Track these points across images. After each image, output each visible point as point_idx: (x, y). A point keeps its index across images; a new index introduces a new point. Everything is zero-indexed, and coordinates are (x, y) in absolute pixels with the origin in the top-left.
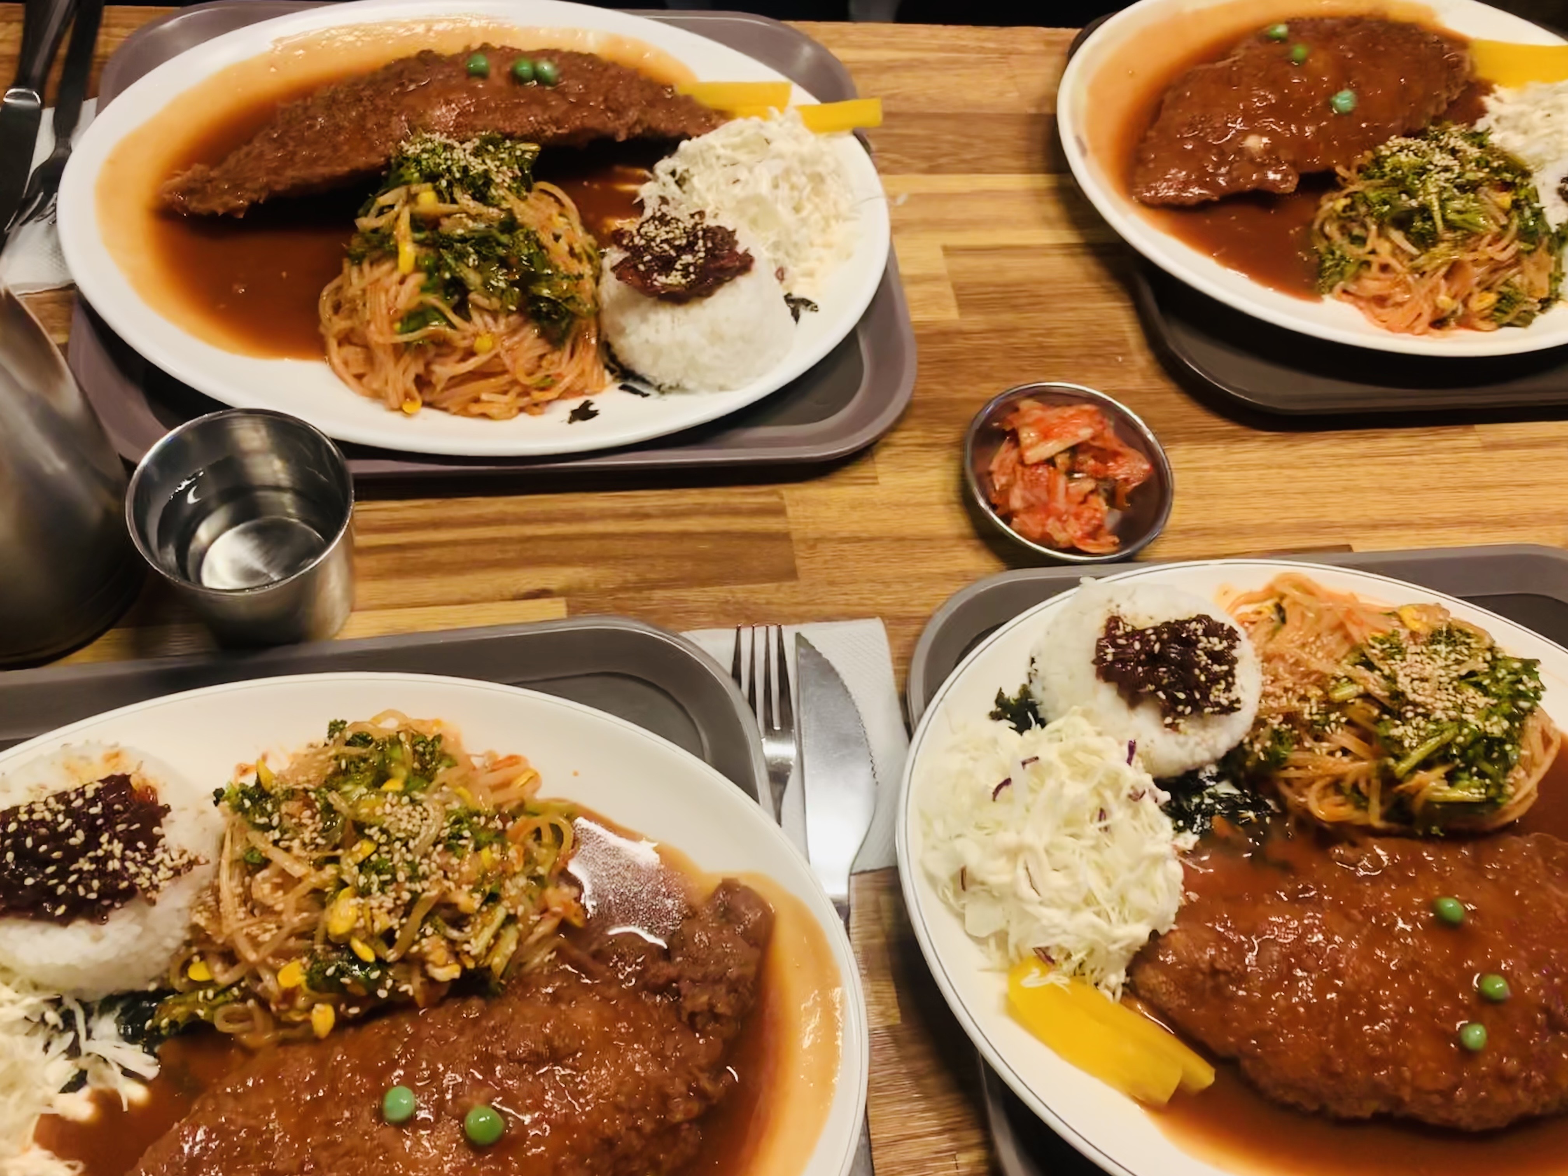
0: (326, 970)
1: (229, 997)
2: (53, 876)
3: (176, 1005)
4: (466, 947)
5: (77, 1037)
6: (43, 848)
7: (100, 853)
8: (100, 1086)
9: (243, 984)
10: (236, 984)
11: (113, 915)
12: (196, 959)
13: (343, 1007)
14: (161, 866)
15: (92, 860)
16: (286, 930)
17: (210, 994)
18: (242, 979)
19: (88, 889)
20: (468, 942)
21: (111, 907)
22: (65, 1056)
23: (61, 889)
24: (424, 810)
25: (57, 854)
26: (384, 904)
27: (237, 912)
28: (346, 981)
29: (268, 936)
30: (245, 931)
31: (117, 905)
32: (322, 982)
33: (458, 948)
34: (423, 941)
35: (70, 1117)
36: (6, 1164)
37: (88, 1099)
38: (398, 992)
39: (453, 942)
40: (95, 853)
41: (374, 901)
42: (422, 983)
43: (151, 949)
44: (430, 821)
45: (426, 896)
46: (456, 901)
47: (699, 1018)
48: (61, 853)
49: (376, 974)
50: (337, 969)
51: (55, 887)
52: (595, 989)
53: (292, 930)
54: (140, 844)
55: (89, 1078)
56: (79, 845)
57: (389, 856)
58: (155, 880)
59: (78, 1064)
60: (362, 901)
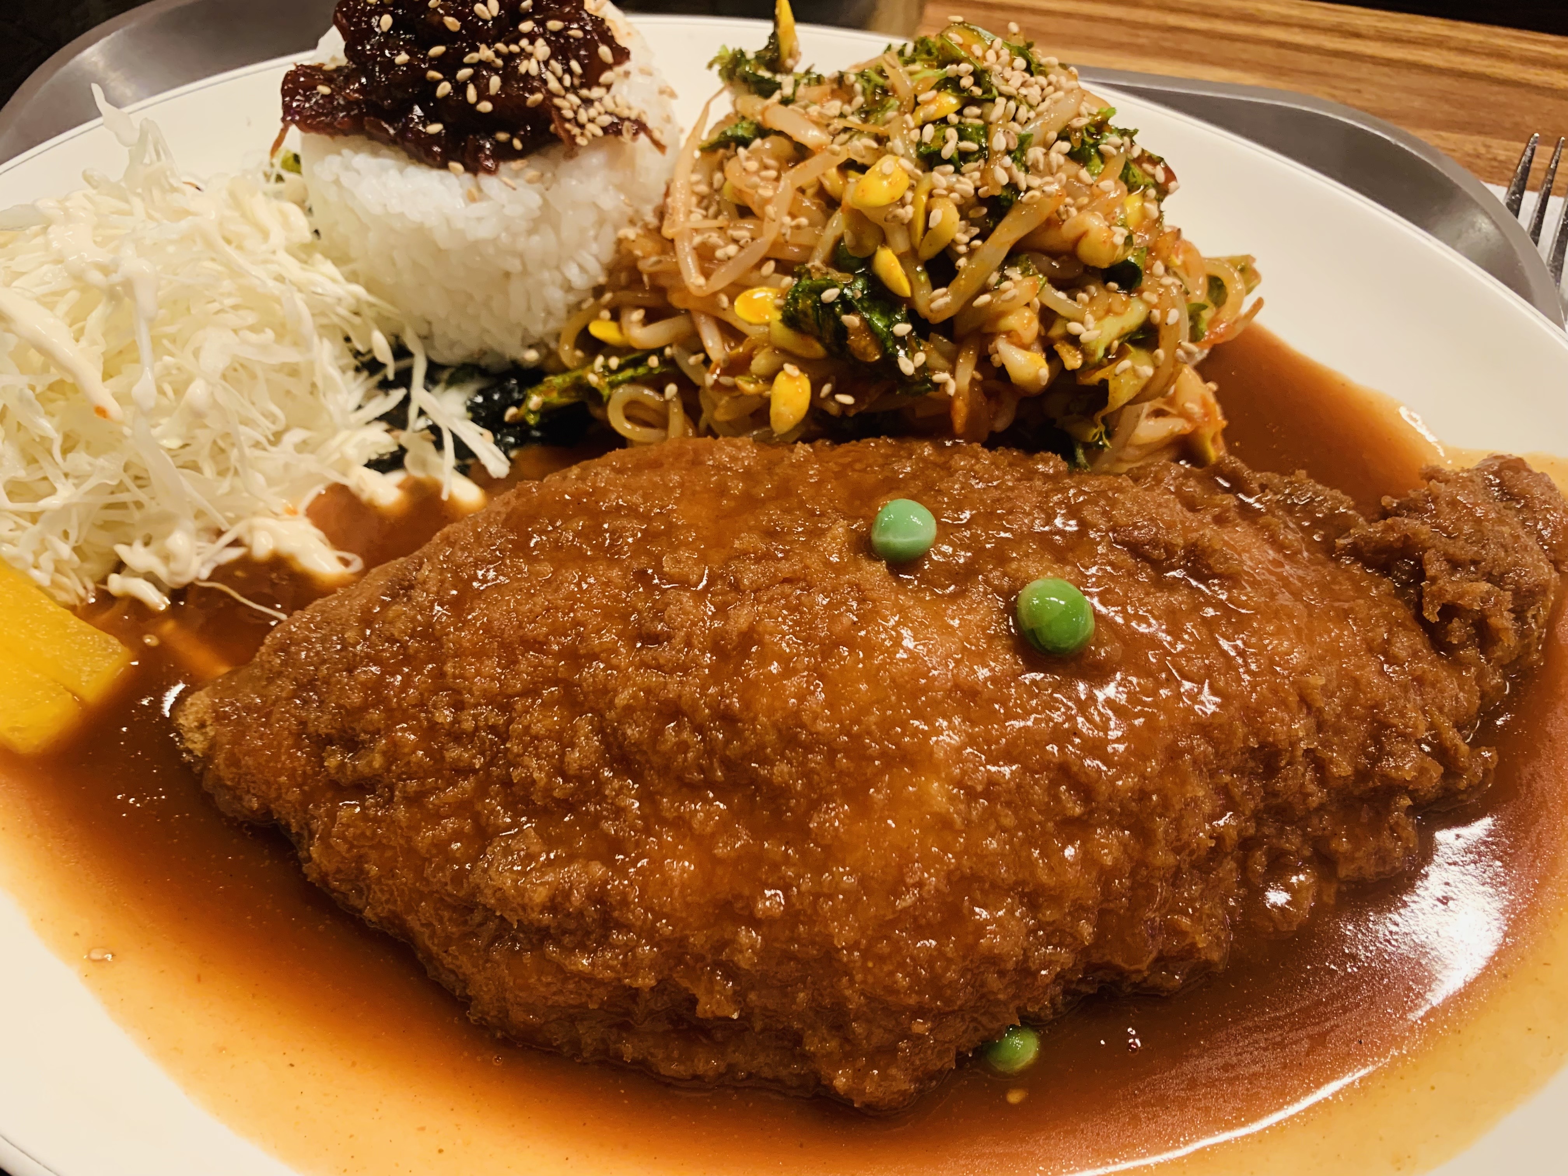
0: (823, 289)
1: (642, 370)
2: (438, 63)
4: (1074, 327)
5: (407, 396)
7: (514, 48)
8: (422, 475)
9: (668, 352)
10: (659, 352)
11: (506, 167)
12: (606, 314)
13: (826, 389)
14: (597, 104)
16: (766, 245)
17: (614, 362)
20: (1080, 321)
23: (444, 88)
24: (1050, 84)
25: (452, 23)
26: (958, 186)
27: (691, 212)
28: (851, 320)
29: (732, 249)
30: (697, 239)
31: (517, 144)
32: (810, 311)
33: (1056, 331)
34: (1006, 285)
35: (365, 497)
36: (258, 521)
37: (400, 486)
38: (931, 381)
39: (1047, 316)
40: (507, 45)
41: (942, 177)
42: (978, 376)
43: (543, 264)
44: (1060, 94)
45: (1032, 197)
46: (1081, 230)
47: (1456, 623)
48: (459, 24)
49: (903, 329)
50: (842, 296)
51: (437, 83)
52: (1261, 521)
53: (775, 245)
54: (575, 65)
55: (408, 460)
56: (486, 22)
57: (980, 122)
58: (583, 117)
59: (397, 438)
60: (919, 172)
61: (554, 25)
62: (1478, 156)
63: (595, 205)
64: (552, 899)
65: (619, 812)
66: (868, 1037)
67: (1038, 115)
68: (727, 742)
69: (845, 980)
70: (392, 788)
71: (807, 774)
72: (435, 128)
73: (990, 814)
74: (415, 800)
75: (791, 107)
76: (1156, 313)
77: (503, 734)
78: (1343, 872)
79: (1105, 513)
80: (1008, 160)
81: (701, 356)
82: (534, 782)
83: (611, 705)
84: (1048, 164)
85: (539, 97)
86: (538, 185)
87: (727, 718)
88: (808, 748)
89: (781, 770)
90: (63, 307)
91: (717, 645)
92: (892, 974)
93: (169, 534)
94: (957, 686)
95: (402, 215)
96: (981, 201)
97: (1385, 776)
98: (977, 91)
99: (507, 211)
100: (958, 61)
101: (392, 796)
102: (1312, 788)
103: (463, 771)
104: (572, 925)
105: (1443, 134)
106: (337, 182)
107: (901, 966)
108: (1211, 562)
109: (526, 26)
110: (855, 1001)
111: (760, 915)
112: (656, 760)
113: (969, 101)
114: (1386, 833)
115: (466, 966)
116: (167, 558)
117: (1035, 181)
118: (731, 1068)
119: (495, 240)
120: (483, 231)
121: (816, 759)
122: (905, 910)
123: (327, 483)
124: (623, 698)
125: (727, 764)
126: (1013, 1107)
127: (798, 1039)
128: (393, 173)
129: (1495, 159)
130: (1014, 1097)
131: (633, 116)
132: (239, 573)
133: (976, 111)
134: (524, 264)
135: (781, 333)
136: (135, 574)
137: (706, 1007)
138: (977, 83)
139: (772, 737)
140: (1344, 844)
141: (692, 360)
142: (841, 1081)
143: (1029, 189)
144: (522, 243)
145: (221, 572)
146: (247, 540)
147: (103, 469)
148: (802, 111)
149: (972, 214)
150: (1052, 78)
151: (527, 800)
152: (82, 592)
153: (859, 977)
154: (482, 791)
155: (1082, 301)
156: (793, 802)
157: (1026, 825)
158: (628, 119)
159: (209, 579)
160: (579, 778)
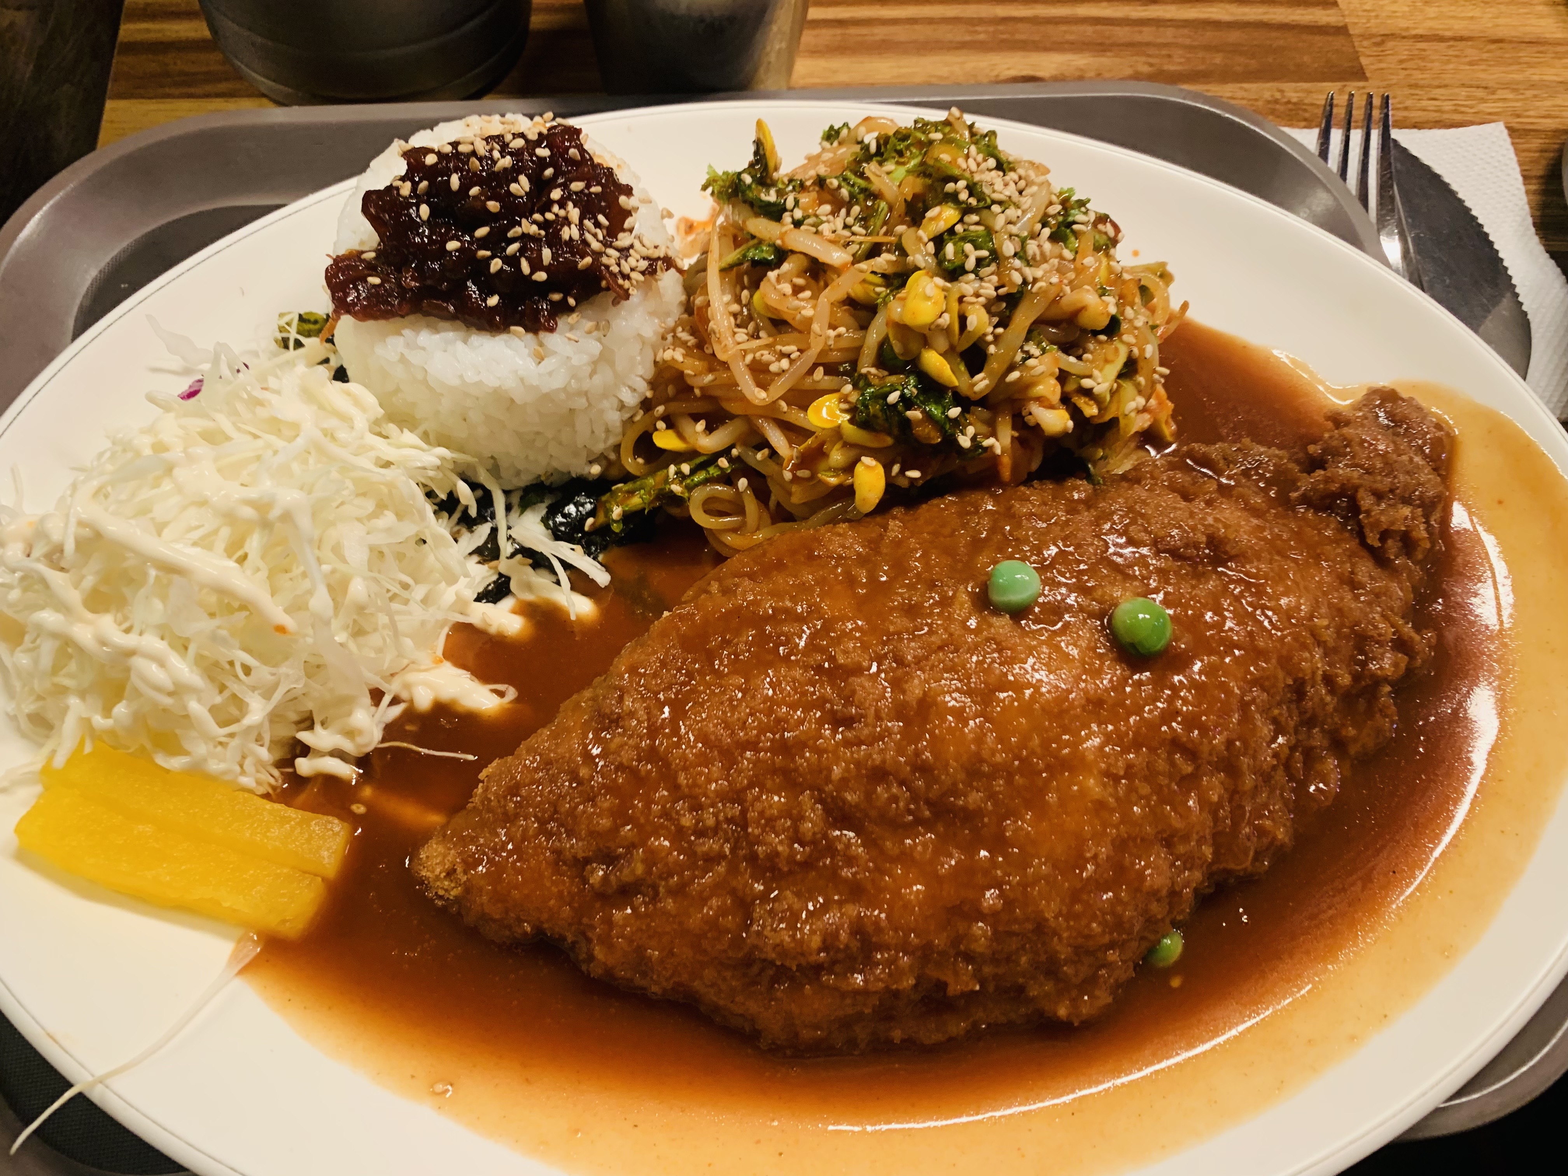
0: (885, 393)
1: (713, 471)
2: (483, 243)
3: (631, 493)
4: (1087, 383)
5: (494, 531)
6: (475, 191)
7: (549, 216)
8: (529, 597)
9: (735, 452)
10: (725, 452)
11: (563, 322)
12: (661, 425)
13: (896, 468)
14: (631, 251)
15: (540, 226)
16: (812, 354)
17: (686, 468)
18: (733, 446)
19: (537, 265)
20: (1090, 376)
21: (563, 309)
22: (476, 558)
23: (496, 265)
24: (1020, 178)
25: (493, 206)
26: (982, 291)
27: (735, 333)
28: (915, 414)
29: (785, 363)
30: (749, 358)
31: (572, 301)
32: (880, 414)
33: (1071, 387)
34: (1031, 362)
35: (493, 630)
36: (411, 677)
37: (514, 612)
38: (982, 447)
39: (1063, 377)
40: (543, 215)
41: (967, 285)
42: (1016, 434)
43: (604, 396)
44: (1034, 189)
45: (1040, 288)
46: (1079, 305)
47: (1390, 542)
48: (498, 204)
49: (955, 412)
50: (902, 396)
51: (487, 261)
52: (1234, 492)
53: (822, 353)
54: (601, 218)
55: (513, 586)
56: (522, 197)
57: (981, 228)
58: (626, 268)
59: (496, 568)
60: (948, 285)
61: (577, 186)
62: (1276, 101)
63: (639, 335)
64: (824, 941)
65: (850, 861)
66: (1076, 975)
67: (1024, 212)
68: (929, 786)
69: (1056, 939)
70: (655, 888)
71: (992, 796)
72: (493, 301)
73: (1131, 789)
74: (679, 892)
75: (802, 228)
76: (1136, 351)
77: (742, 822)
78: (1353, 750)
79: (1146, 530)
80: (1017, 263)
81: (766, 451)
82: (777, 854)
83: (828, 780)
84: (1043, 254)
85: (588, 260)
86: (595, 333)
87: (923, 769)
88: (992, 776)
89: (975, 798)
90: (220, 545)
91: (900, 712)
92: (1088, 925)
93: (349, 714)
94: (1088, 700)
95: (479, 384)
96: (999, 298)
97: (1373, 675)
98: (973, 201)
99: (575, 361)
100: (955, 180)
101: (657, 893)
102: (1328, 699)
103: (712, 860)
104: (841, 956)
105: (1246, 85)
106: (403, 359)
107: (1094, 918)
108: (1228, 548)
109: (556, 194)
110: (1064, 952)
111: (986, 911)
112: (873, 813)
113: (967, 210)
114: (1378, 716)
115: (753, 1007)
116: (350, 733)
117: (1039, 273)
118: (975, 1025)
119: (564, 389)
120: (557, 383)
121: (999, 784)
122: (1089, 878)
123: (450, 625)
124: (837, 771)
125: (929, 803)
126: (1175, 990)
127: (1021, 990)
128: (460, 345)
129: (1289, 102)
130: (1176, 983)
131: (662, 256)
132: (409, 728)
133: (975, 218)
134: (588, 400)
135: (851, 431)
136: (321, 754)
137: (955, 988)
138: (971, 195)
139: (961, 776)
140: (1351, 731)
141: (759, 456)
142: (1062, 1012)
143: (1035, 280)
144: (586, 385)
145: (391, 730)
146: (404, 695)
147: (287, 676)
148: (814, 229)
149: (994, 309)
150: (1021, 171)
151: (774, 868)
152: (272, 781)
153: (1065, 935)
154: (733, 870)
155: (1087, 361)
156: (986, 820)
157: (1158, 790)
158: (659, 258)
159: (383, 740)
160: (814, 842)
